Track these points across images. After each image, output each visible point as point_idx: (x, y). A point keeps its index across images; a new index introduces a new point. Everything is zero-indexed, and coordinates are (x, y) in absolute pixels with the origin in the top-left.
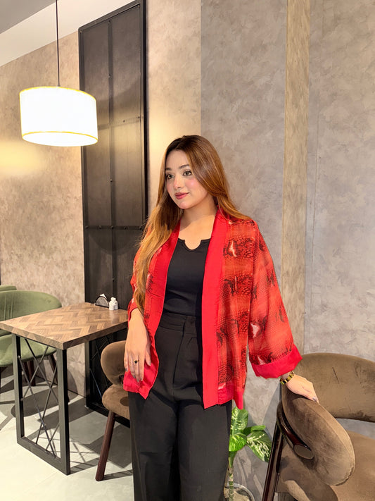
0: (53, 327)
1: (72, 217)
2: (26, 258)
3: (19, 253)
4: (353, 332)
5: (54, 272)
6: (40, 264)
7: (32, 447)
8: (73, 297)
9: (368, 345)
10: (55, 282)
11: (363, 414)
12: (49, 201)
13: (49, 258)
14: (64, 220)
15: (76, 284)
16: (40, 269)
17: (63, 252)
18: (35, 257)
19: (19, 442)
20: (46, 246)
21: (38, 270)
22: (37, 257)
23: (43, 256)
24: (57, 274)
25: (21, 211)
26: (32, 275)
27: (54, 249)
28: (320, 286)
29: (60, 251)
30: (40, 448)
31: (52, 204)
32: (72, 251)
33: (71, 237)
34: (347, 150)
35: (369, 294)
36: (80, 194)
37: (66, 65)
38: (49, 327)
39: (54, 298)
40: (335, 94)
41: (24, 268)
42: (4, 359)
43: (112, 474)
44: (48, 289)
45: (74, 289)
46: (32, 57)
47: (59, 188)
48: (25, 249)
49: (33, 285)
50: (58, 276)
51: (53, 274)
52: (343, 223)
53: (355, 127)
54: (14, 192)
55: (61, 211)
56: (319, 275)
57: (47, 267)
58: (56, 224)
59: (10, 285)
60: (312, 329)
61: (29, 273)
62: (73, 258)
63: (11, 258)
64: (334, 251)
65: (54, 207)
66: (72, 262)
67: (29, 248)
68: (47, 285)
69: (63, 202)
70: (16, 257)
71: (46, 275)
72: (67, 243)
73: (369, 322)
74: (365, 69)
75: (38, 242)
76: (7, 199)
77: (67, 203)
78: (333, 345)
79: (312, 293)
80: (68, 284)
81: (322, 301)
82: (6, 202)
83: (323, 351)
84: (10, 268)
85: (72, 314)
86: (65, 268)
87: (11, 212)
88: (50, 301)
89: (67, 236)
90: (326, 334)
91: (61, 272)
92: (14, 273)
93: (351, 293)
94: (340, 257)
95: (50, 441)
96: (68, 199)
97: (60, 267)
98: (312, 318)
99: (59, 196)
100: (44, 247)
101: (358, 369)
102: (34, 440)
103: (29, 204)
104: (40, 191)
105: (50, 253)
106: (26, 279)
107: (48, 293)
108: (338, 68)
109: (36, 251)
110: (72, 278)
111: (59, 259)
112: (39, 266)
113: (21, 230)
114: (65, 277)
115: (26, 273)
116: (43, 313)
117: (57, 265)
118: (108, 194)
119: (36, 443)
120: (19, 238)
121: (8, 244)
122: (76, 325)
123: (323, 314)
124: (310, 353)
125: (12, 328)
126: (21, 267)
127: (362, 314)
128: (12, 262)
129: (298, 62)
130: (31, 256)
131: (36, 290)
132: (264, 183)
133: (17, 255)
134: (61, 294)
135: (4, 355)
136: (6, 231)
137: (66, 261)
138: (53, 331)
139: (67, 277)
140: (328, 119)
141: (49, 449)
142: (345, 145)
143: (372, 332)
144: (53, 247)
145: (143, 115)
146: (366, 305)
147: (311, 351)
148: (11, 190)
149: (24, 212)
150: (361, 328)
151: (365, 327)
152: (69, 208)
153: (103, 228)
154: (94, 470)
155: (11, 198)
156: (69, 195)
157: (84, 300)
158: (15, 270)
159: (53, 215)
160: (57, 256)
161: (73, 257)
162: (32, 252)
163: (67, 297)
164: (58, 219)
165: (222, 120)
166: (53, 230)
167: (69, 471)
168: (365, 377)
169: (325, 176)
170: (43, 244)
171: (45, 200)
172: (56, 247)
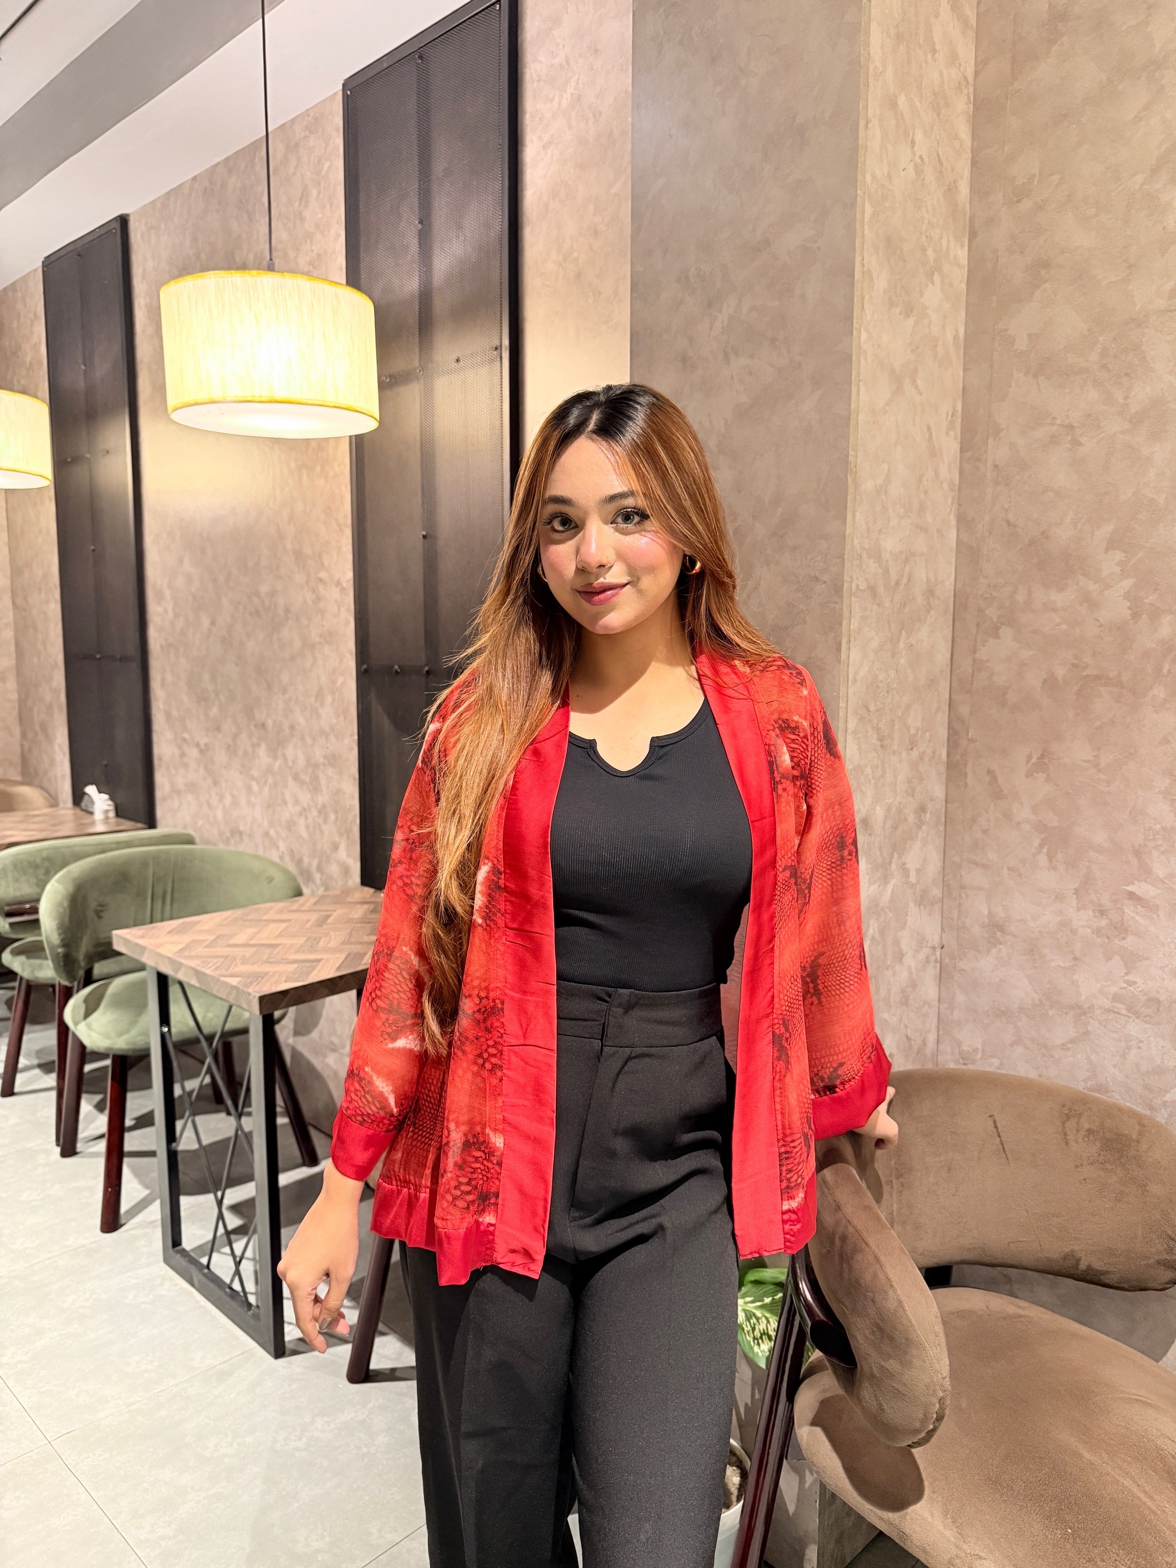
0: (249, 952)
1: (329, 637)
2: (221, 756)
3: (203, 741)
4: (1081, 1012)
5: (288, 797)
6: (255, 773)
7: (197, 1276)
8: (334, 869)
9: (1124, 1056)
10: (290, 826)
11: (1078, 1261)
12: (273, 593)
13: (275, 758)
14: (312, 647)
15: (341, 835)
16: (255, 787)
17: (309, 741)
18: (240, 752)
19: (166, 1261)
20: (270, 723)
21: (249, 789)
22: (245, 752)
23: (262, 751)
24: (297, 802)
25: (205, 621)
26: (235, 803)
27: (287, 731)
28: (985, 867)
29: (303, 738)
30: (216, 1280)
31: (281, 602)
32: (332, 738)
33: (329, 699)
34: (1076, 443)
35: (1132, 895)
36: (347, 575)
37: (314, 193)
38: (238, 951)
39: (285, 871)
40: (1045, 264)
41: (216, 783)
42: (134, 1032)
43: (393, 1370)
44: (274, 844)
45: (336, 847)
46: (230, 172)
47: (299, 555)
48: (218, 729)
49: (236, 832)
50: (298, 809)
51: (285, 803)
52: (1061, 672)
53: (1104, 367)
54: (187, 566)
55: (305, 622)
56: (985, 832)
57: (270, 780)
58: (293, 658)
59: (179, 830)
60: (960, 998)
61: (228, 800)
62: (333, 760)
63: (183, 755)
64: (1030, 757)
65: (287, 610)
66: (330, 771)
67: (228, 726)
68: (272, 832)
69: (309, 596)
70: (194, 753)
71: (269, 806)
72: (319, 716)
73: (1131, 983)
74: (1140, 178)
75: (249, 711)
76: (170, 586)
77: (318, 598)
78: (1020, 1049)
79: (962, 887)
80: (322, 832)
81: (991, 915)
82: (167, 593)
83: (991, 1066)
84: (180, 782)
85: (314, 917)
86: (316, 789)
87: (180, 623)
88: (270, 880)
89: (320, 695)
90: (1002, 1013)
91: (305, 797)
92: (190, 797)
93: (1077, 892)
94: (1048, 779)
95: (238, 1264)
96: (321, 587)
97: (302, 783)
98: (961, 965)
99: (300, 578)
100: (263, 726)
101: (1071, 1124)
102: (204, 1261)
103: (224, 600)
104: (250, 564)
105: (277, 745)
106: (220, 814)
107: (275, 856)
108: (1055, 178)
109: (244, 736)
110: (332, 817)
111: (301, 762)
112: (253, 778)
113: (206, 677)
114: (315, 813)
115: (221, 798)
116: (238, 913)
117: (296, 778)
118: (416, 572)
119: (208, 1267)
120: (202, 698)
121: (175, 713)
122: (312, 950)
123: (994, 951)
124: (952, 1066)
125: (143, 949)
126: (209, 781)
127: (1108, 959)
128: (186, 766)
129: (919, 171)
130: (231, 749)
131: (246, 847)
132: (795, 548)
133: (198, 745)
134: (306, 860)
135: (134, 1023)
136: (169, 678)
137: (316, 766)
138: (245, 961)
139: (320, 812)
140: (1022, 344)
141: (236, 1286)
142: (1071, 427)
143: (1138, 1015)
144: (286, 727)
145: (506, 342)
146: (1121, 929)
147: (957, 1062)
148: (181, 561)
149: (213, 623)
150: (1107, 1003)
151: (1116, 998)
152: (322, 612)
153: (403, 672)
154: (345, 1351)
155: (180, 582)
156: (323, 575)
157: (358, 879)
158: (192, 787)
159: (285, 633)
160: (293, 752)
161: (334, 756)
162: (235, 736)
163: (319, 869)
164: (297, 644)
165: (684, 360)
166: (285, 678)
167: (279, 1350)
168: (1093, 1149)
169: (1008, 523)
170: (259, 715)
171: (264, 589)
172: (292, 728)
